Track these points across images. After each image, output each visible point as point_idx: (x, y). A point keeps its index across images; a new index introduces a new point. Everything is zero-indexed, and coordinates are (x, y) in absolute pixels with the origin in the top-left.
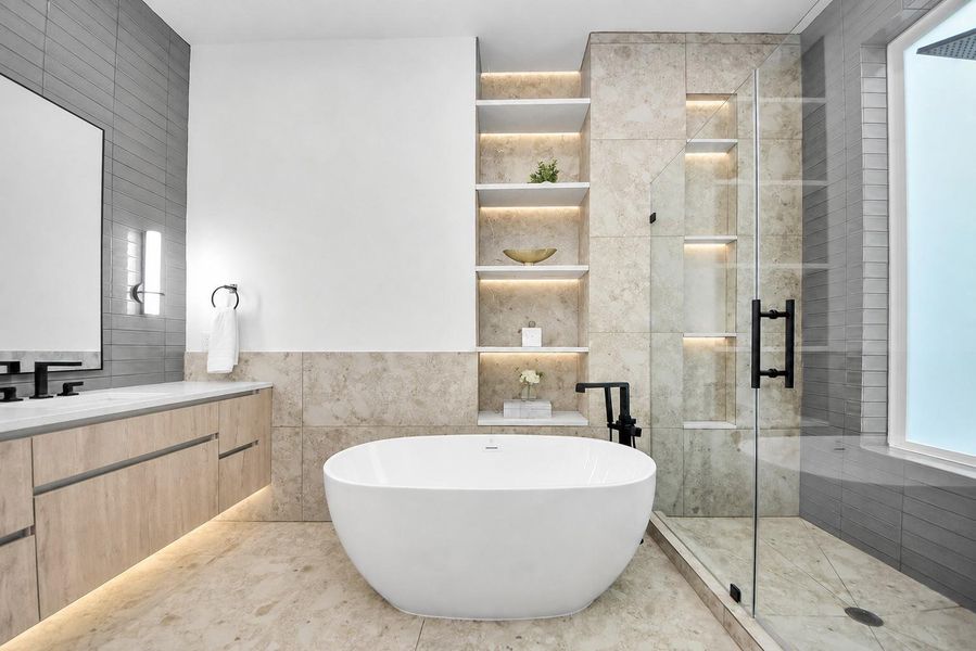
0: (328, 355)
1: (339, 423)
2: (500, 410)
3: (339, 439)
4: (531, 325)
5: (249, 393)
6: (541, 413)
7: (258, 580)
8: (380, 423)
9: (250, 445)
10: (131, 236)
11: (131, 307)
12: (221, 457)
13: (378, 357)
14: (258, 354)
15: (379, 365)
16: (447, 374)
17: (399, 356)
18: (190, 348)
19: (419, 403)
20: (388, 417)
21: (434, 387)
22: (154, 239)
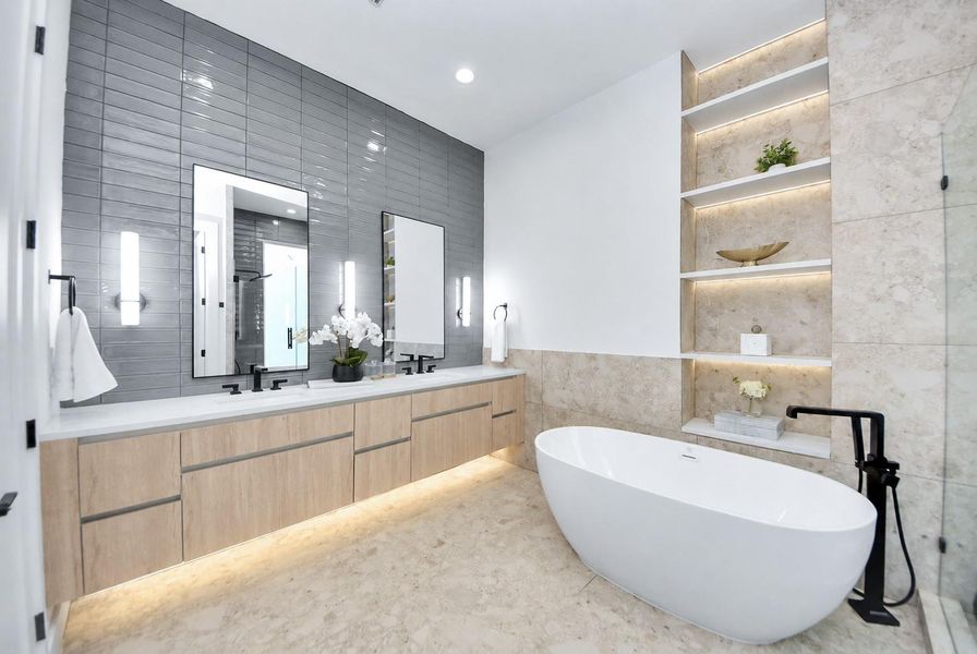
0: (557, 354)
1: (565, 406)
2: (710, 419)
3: (563, 418)
4: (757, 330)
5: (511, 377)
6: (764, 431)
7: (507, 502)
8: (594, 412)
9: (511, 412)
10: (458, 282)
11: (458, 321)
12: (494, 417)
13: (593, 357)
14: (519, 351)
15: (593, 364)
16: (650, 378)
17: (608, 357)
18: (485, 345)
19: (624, 400)
20: (600, 409)
21: (638, 388)
22: (467, 280)
